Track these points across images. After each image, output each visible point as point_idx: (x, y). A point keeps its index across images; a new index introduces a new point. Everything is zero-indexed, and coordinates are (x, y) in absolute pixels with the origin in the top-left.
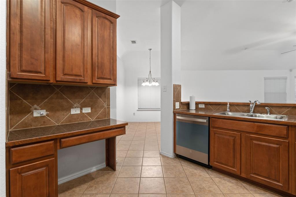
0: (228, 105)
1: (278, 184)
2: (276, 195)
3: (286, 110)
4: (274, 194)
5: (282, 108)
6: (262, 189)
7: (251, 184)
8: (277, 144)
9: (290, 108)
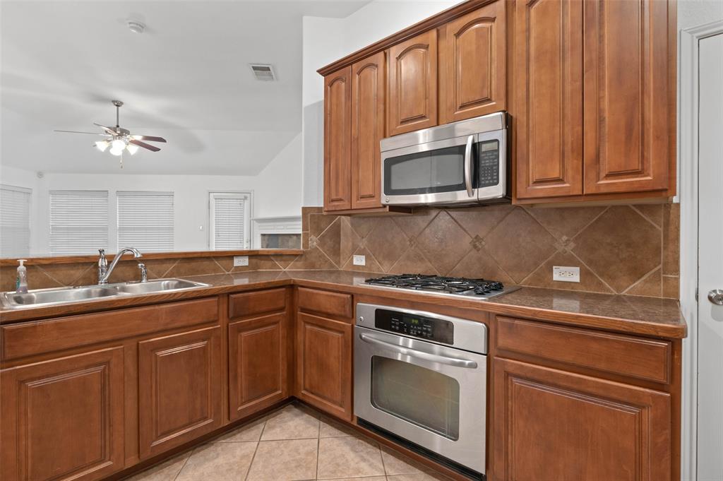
0: (21, 268)
1: (206, 422)
2: (199, 451)
3: (171, 267)
4: (195, 453)
5: (163, 263)
6: (172, 461)
7: (145, 471)
8: (203, 340)
9: (177, 262)
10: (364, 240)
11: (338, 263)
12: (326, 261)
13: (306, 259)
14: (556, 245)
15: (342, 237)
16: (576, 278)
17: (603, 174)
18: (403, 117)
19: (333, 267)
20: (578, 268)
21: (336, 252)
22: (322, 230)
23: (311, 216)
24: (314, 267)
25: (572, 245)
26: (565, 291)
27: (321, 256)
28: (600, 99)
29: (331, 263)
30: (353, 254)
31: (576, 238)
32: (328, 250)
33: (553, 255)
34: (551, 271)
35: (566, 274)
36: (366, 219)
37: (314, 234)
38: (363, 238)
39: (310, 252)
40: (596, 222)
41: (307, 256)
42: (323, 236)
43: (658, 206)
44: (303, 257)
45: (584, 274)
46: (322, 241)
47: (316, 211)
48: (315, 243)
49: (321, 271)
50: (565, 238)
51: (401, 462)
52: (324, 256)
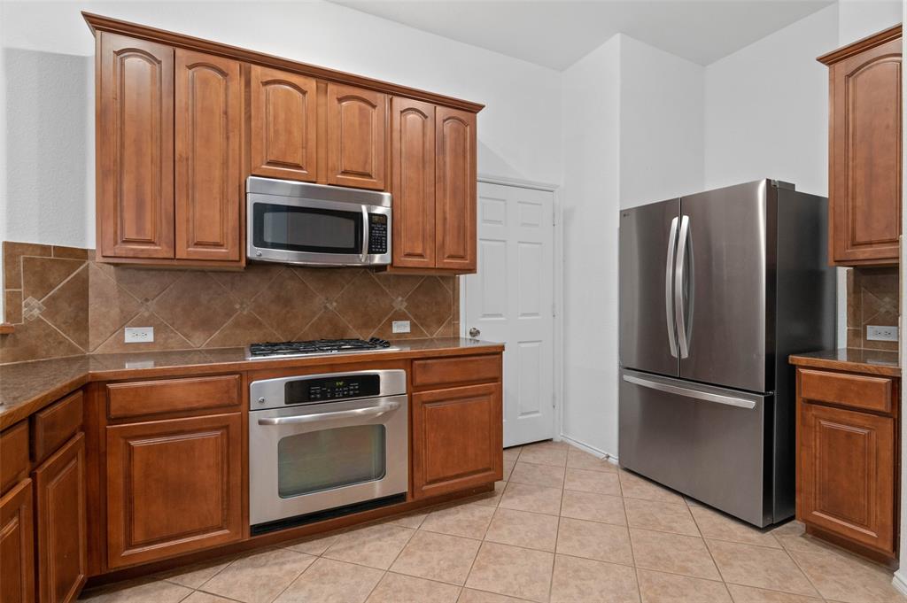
10: (149, 303)
11: (85, 343)
12: (60, 343)
13: (16, 342)
14: (394, 304)
15: (91, 300)
16: (408, 330)
17: (446, 256)
18: (272, 158)
19: (75, 350)
20: (409, 322)
21: (80, 324)
22: (51, 287)
23: (26, 260)
24: (33, 356)
25: (405, 304)
26: (401, 339)
27: (50, 334)
28: (444, 205)
29: (70, 344)
30: (122, 326)
31: (408, 299)
32: (65, 323)
33: (393, 312)
34: (391, 326)
35: (402, 327)
36: (151, 273)
37: (34, 294)
38: (147, 300)
39: (25, 329)
40: (420, 286)
41: (18, 336)
42: (53, 298)
43: (449, 278)
44: (9, 338)
45: (413, 326)
46: (51, 307)
47: (39, 252)
48: (36, 312)
49: (50, 361)
50: (400, 299)
51: (315, 542)
52: (57, 333)
